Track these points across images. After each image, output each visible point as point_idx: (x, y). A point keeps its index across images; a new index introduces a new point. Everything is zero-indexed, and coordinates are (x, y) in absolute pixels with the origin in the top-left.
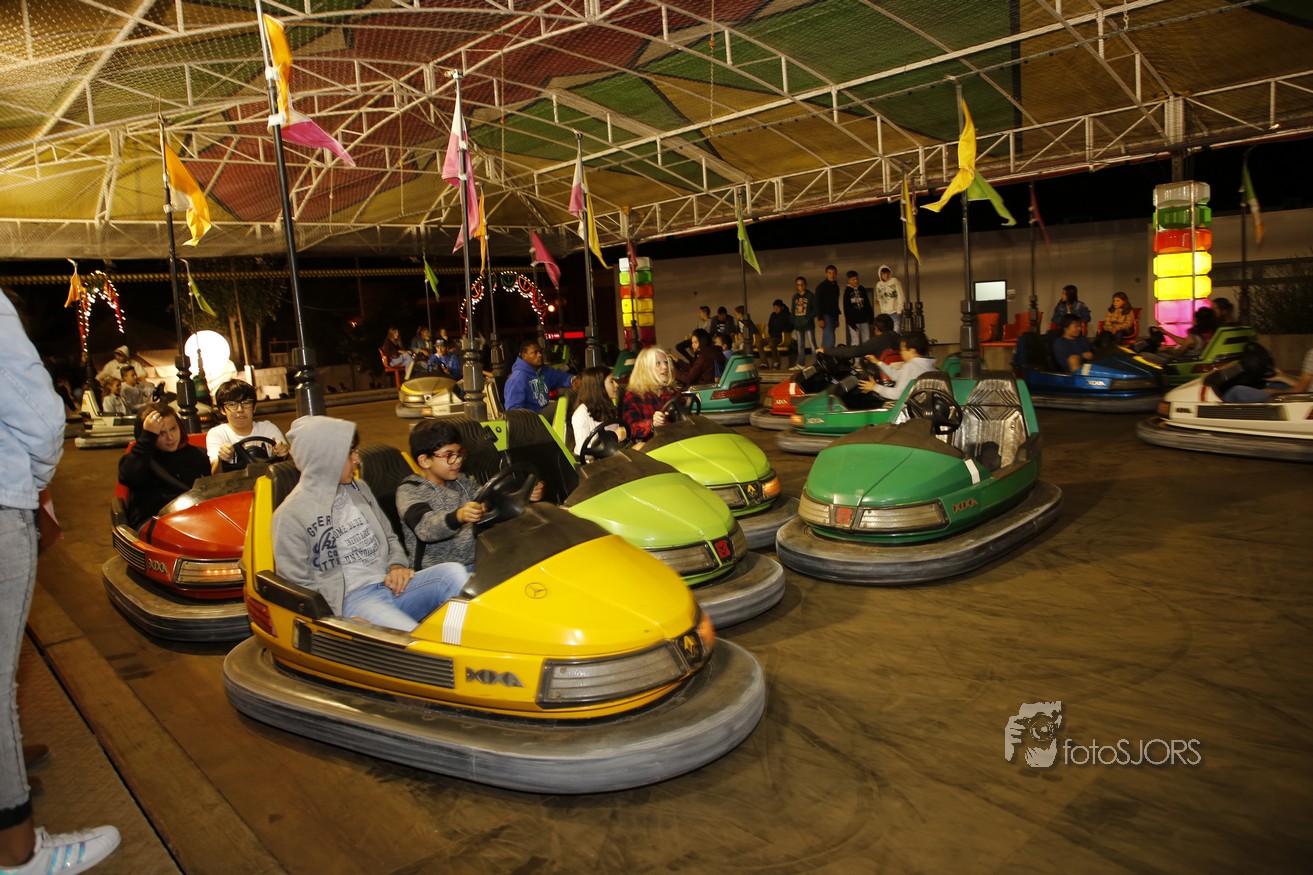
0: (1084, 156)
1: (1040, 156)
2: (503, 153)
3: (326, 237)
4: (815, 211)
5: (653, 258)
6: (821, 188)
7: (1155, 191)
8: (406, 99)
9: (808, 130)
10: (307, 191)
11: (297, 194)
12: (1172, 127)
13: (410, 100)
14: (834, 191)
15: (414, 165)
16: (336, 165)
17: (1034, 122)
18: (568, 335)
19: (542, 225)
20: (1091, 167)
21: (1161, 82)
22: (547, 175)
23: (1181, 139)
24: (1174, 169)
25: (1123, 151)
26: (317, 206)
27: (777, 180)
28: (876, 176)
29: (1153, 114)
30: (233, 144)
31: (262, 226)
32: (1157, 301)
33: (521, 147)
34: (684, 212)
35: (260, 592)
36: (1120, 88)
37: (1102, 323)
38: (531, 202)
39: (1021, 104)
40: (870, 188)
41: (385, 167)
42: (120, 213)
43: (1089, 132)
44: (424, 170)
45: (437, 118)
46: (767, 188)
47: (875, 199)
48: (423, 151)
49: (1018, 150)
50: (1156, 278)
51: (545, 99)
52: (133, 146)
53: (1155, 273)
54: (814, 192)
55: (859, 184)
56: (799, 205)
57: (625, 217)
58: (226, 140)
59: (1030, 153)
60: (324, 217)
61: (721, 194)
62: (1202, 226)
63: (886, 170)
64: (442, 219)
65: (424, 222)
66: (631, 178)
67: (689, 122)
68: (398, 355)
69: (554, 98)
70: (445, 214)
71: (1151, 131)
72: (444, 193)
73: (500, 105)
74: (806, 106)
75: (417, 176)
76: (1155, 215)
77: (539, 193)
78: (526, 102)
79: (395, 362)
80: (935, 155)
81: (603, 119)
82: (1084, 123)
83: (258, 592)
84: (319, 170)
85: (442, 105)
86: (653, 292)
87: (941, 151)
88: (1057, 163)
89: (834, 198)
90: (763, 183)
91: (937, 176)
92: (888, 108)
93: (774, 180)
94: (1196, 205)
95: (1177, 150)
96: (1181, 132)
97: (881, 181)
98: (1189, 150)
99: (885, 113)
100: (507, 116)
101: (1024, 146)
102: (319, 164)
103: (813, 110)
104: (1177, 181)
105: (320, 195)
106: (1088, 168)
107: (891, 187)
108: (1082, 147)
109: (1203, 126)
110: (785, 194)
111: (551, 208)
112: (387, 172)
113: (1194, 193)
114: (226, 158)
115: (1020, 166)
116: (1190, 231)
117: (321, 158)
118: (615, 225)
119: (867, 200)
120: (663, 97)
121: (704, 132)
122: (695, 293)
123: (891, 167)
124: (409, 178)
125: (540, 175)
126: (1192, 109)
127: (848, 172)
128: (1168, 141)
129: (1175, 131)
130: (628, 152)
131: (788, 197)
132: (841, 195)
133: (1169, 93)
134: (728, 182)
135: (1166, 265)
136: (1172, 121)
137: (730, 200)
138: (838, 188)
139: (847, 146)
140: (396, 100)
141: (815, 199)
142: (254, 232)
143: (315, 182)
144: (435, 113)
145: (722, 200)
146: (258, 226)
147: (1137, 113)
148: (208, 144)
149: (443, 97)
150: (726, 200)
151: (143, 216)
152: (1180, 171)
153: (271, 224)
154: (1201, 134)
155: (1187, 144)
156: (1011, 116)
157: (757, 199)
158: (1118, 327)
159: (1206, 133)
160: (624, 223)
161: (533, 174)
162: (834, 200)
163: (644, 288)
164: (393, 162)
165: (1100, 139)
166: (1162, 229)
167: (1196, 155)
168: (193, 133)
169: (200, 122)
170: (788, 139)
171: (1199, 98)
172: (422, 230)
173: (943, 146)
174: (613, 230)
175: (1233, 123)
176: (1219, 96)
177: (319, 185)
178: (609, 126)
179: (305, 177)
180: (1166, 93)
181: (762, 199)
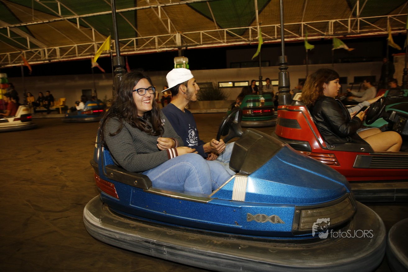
0: (155, 48)
1: (143, 47)
4: (71, 60)
6: (73, 52)
7: (174, 59)
14: (79, 53)
17: (141, 36)
20: (158, 51)
21: (175, 28)
23: (180, 45)
25: (166, 47)
27: (57, 48)
28: (92, 49)
29: (174, 37)
34: (20, 57)
36: (165, 27)
39: (137, 30)
40: (91, 53)
43: (156, 41)
49: (137, 44)
54: (71, 53)
55: (86, 52)
56: (65, 58)
59: (140, 46)
61: (36, 51)
63: (96, 47)
67: (21, 23)
71: (173, 42)
74: (68, 22)
76: (175, 65)
82: (155, 38)
88: (147, 49)
90: (52, 49)
92: (96, 26)
94: (185, 63)
95: (179, 48)
96: (180, 43)
98: (183, 48)
99: (95, 28)
101: (139, 43)
103: (71, 23)
104: (180, 56)
108: (155, 45)
110: (60, 53)
113: (184, 60)
115: (138, 49)
120: (10, 10)
121: (28, 27)
126: (183, 38)
127: (83, 47)
128: (177, 45)
132: (80, 55)
133: (177, 32)
134: (37, 47)
136: (178, 40)
145: (36, 53)
147: (170, 36)
152: (180, 54)
154: (185, 44)
155: (182, 46)
157: (50, 54)
162: (78, 56)
163: (4, 85)
165: (160, 44)
167: (184, 50)
176: (190, 34)
180: (176, 32)
181: (52, 54)
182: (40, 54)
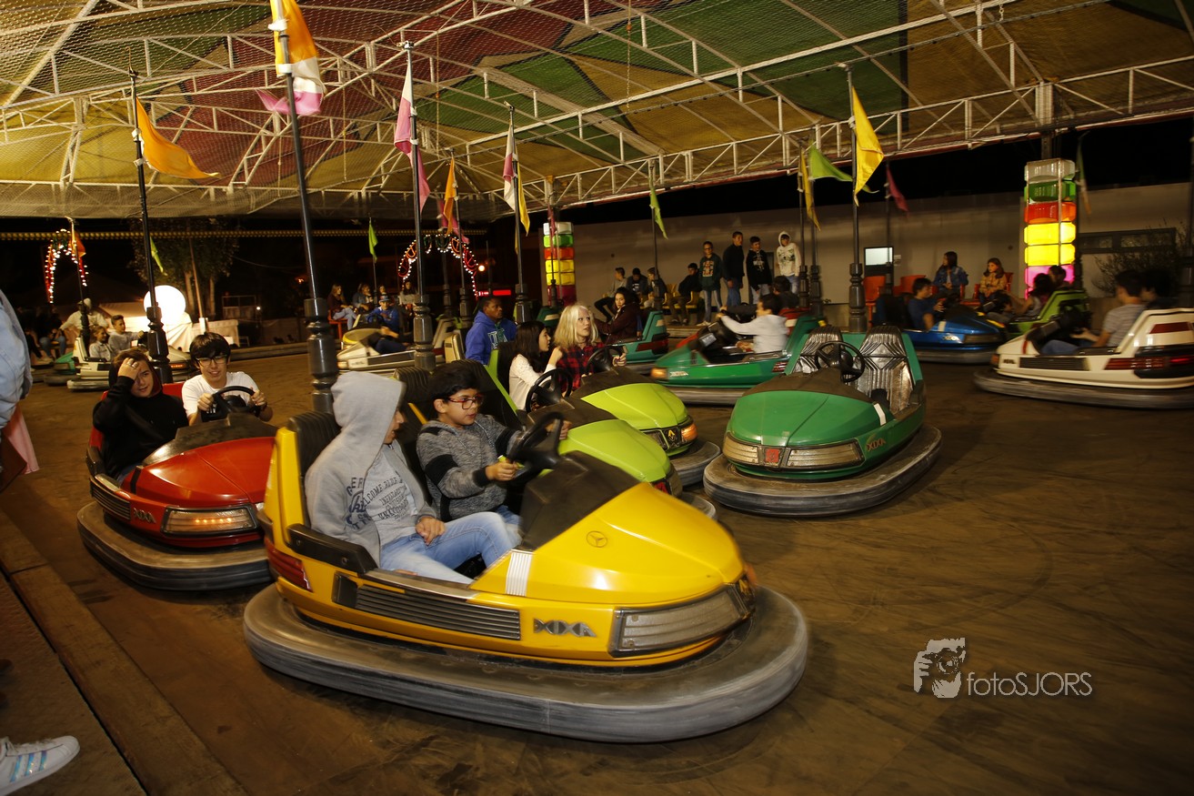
0: (964, 135)
1: (923, 135)
2: (438, 126)
3: (275, 200)
4: (721, 182)
5: (574, 223)
6: (727, 161)
7: (1026, 168)
8: (348, 74)
9: (715, 107)
10: (257, 157)
11: (248, 160)
12: (1042, 110)
13: (353, 76)
14: (739, 164)
15: (356, 135)
16: (284, 134)
17: (919, 104)
18: (496, 293)
19: (472, 192)
20: (970, 145)
21: (1032, 69)
22: (478, 146)
23: (1049, 121)
24: (1043, 148)
25: (998, 131)
26: (266, 172)
27: (687, 154)
28: (777, 151)
29: (1026, 98)
30: (189, 113)
31: (215, 189)
32: (1027, 266)
33: (454, 120)
34: (602, 182)
35: (292, 546)
36: (995, 73)
37: (978, 286)
38: (464, 171)
39: (907, 87)
40: (771, 162)
41: (329, 136)
42: (83, 176)
43: (968, 113)
44: (365, 139)
45: (377, 92)
46: (678, 160)
47: (776, 171)
48: (365, 124)
49: (904, 129)
50: (1027, 246)
51: (476, 76)
52: (95, 114)
53: (1026, 241)
54: (720, 164)
55: (761, 158)
56: (708, 176)
57: (549, 185)
58: (182, 110)
59: (915, 131)
60: (273, 182)
61: (636, 165)
62: (1068, 199)
63: (786, 145)
64: (382, 185)
65: (364, 188)
66: (555, 150)
67: (608, 100)
68: (341, 309)
69: (485, 75)
70: (384, 181)
71: (1023, 113)
72: (383, 162)
73: (435, 81)
74: (714, 86)
75: (359, 145)
76: (1026, 189)
77: (471, 162)
78: (458, 80)
79: (338, 315)
80: (830, 132)
81: (530, 95)
82: (963, 105)
83: (288, 546)
84: (268, 139)
85: (381, 80)
86: (574, 254)
87: (835, 129)
88: (939, 141)
89: (739, 170)
90: (675, 156)
91: (832, 152)
92: (789, 89)
93: (684, 153)
94: (1063, 180)
95: (1046, 131)
96: (1050, 114)
97: (782, 155)
98: (1057, 131)
99: (786, 94)
100: (442, 92)
101: (910, 125)
102: (268, 133)
103: (720, 90)
104: (1046, 158)
105: (270, 161)
106: (967, 146)
107: (791, 161)
108: (962, 127)
109: (1069, 110)
110: (694, 166)
111: (481, 176)
112: (332, 141)
113: (1059, 169)
114: (182, 125)
115: (905, 143)
116: (1057, 204)
117: (270, 127)
118: (540, 193)
119: (768, 172)
120: (585, 76)
121: (621, 108)
122: (613, 256)
123: (791, 144)
124: (351, 147)
125: (472, 146)
126: (1060, 95)
127: (751, 146)
128: (1038, 123)
129: (1045, 113)
130: (553, 126)
131: (697, 168)
132: (745, 167)
133: (1040, 79)
134: (643, 154)
135: (1035, 234)
136: (1042, 104)
137: (645, 170)
138: (742, 161)
139: (750, 123)
140: (340, 75)
141: (721, 171)
142: (208, 195)
143: (265, 150)
144: (375, 88)
145: (637, 171)
146: (212, 189)
147: (1010, 97)
148: (166, 113)
149: (383, 73)
150: (641, 171)
151: (105, 179)
152: (1049, 149)
153: (224, 188)
154: (1067, 117)
155: (1055, 125)
156: (899, 96)
157: (669, 170)
158: (992, 290)
159: (1072, 116)
160: (548, 190)
161: (465, 145)
162: (739, 172)
163: (566, 251)
164: (337, 132)
165: (978, 120)
166: (1032, 202)
167: (1063, 135)
168: (152, 103)
169: (158, 92)
170: (698, 116)
171: (1066, 84)
172: (364, 195)
173: (837, 124)
174: (538, 198)
175: (1098, 107)
176: (1084, 82)
177: (268, 152)
178: (535, 101)
179: (256, 145)
180: (1037, 80)
181: (674, 170)
182: (647, 174)
